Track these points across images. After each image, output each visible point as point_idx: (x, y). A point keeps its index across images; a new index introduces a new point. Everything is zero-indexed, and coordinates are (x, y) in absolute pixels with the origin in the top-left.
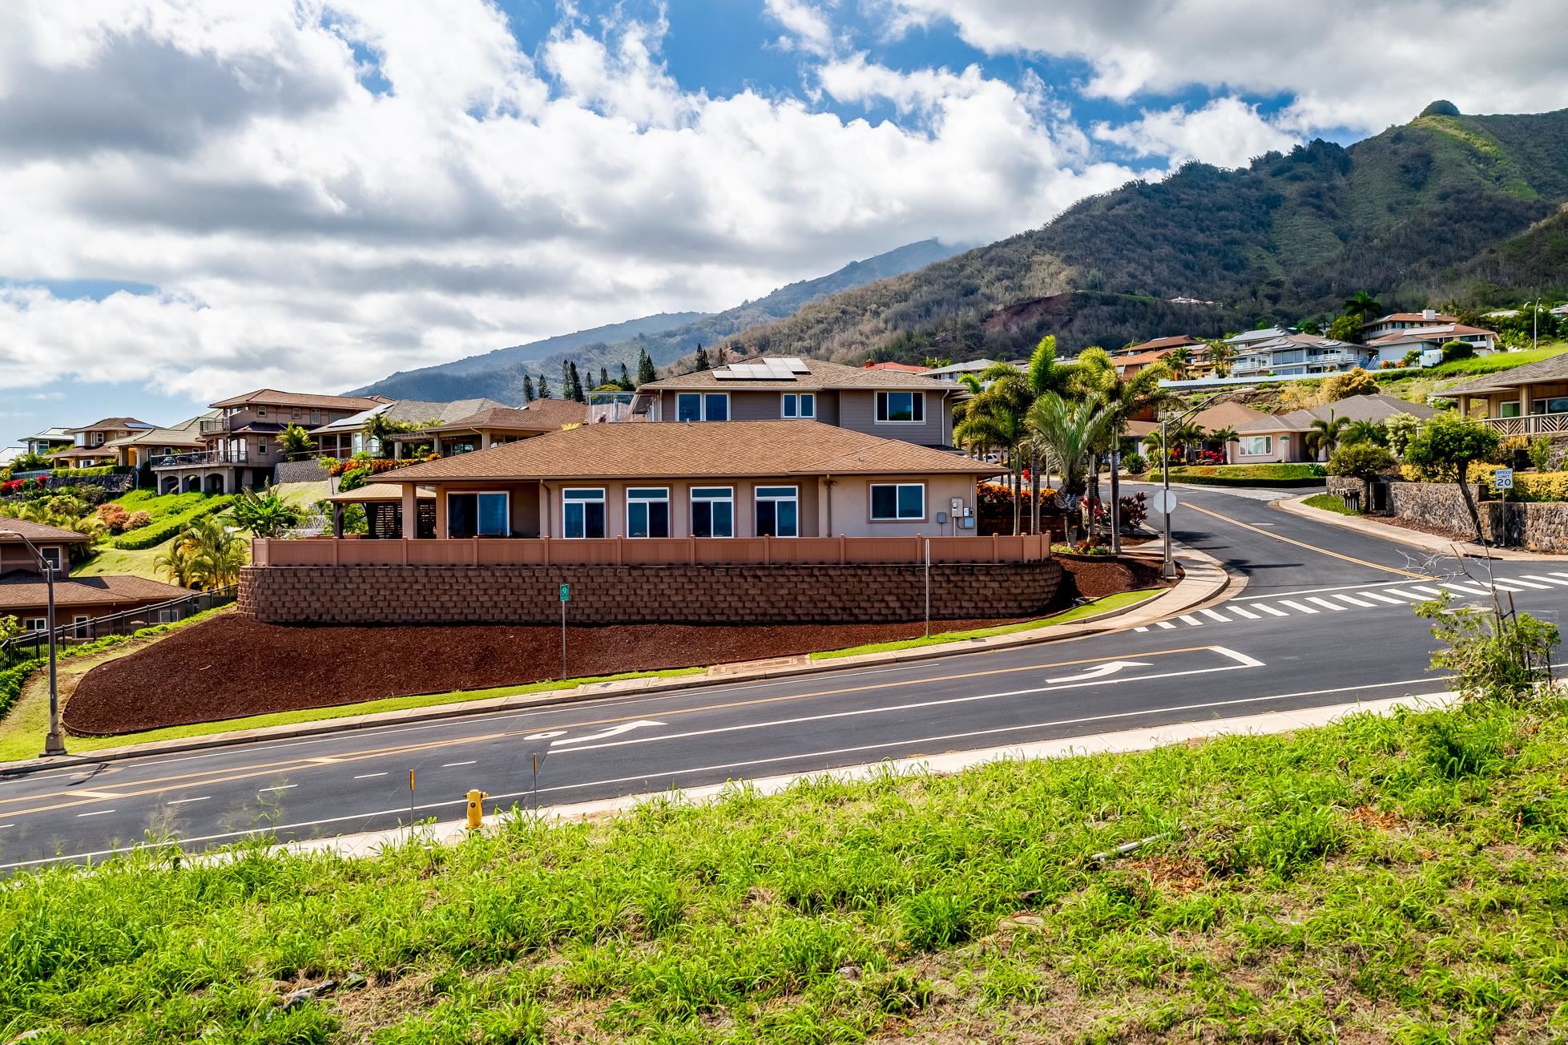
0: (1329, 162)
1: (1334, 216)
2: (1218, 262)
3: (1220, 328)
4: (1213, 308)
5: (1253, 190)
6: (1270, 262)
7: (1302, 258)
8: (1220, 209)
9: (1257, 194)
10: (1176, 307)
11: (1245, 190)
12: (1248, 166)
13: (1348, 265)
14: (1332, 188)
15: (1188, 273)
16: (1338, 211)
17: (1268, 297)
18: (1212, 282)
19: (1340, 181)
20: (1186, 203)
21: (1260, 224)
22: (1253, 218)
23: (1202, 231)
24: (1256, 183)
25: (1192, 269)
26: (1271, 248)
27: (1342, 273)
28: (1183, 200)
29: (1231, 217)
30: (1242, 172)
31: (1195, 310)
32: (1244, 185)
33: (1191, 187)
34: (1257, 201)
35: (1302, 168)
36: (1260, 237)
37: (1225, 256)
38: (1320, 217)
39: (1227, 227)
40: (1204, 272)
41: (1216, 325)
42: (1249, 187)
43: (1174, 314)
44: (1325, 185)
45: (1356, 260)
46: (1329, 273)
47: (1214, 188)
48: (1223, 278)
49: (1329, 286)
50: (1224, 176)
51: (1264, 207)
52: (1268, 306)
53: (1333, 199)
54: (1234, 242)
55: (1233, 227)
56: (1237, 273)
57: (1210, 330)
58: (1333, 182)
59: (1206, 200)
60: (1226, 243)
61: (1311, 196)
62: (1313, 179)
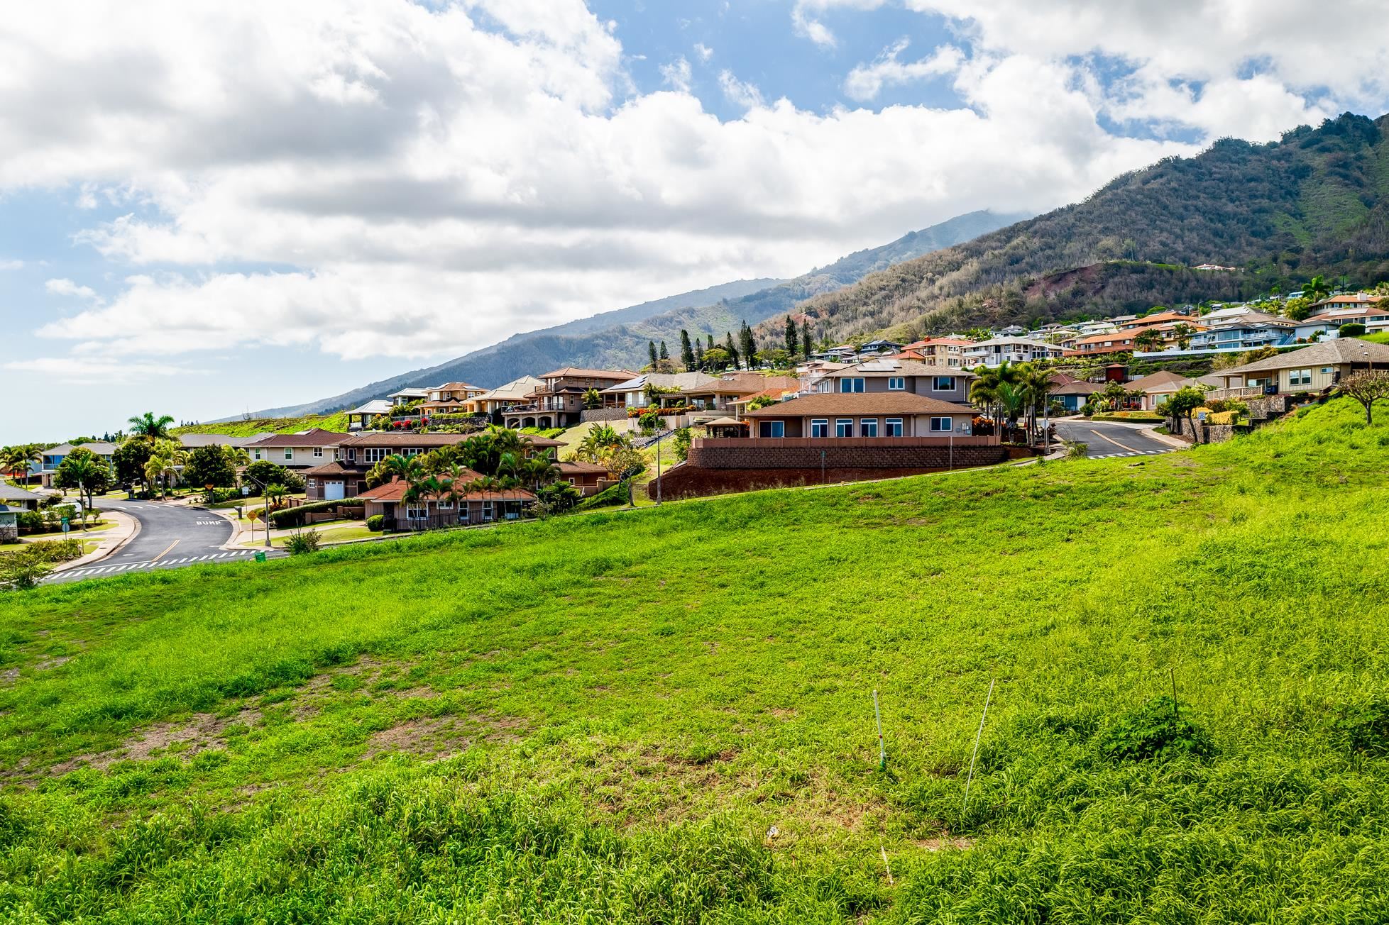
0: (1358, 133)
1: (1359, 183)
2: (1246, 229)
3: (1240, 292)
4: (1235, 274)
5: (1283, 162)
6: (1296, 227)
7: (1326, 224)
8: (1250, 180)
9: (1286, 165)
10: (1200, 275)
11: (1275, 162)
12: (1279, 139)
13: (1366, 231)
14: (1359, 158)
15: (1217, 240)
16: (1364, 179)
17: (1288, 262)
18: (1240, 248)
19: (1367, 151)
20: (1218, 176)
21: (1289, 193)
22: (1282, 188)
23: (1232, 201)
24: (1286, 156)
25: (1222, 237)
26: (1299, 215)
27: (1359, 239)
28: (1215, 173)
29: (1260, 188)
30: (1273, 145)
31: (1217, 276)
32: (1273, 158)
33: (1223, 161)
34: (1286, 172)
35: (1329, 141)
36: (1288, 205)
37: (1254, 223)
38: (1346, 185)
39: (1256, 197)
40: (1232, 239)
41: (1236, 289)
42: (1279, 160)
43: (1198, 280)
44: (1353, 155)
45: (1374, 226)
46: (1346, 240)
47: (1245, 161)
48: (1250, 244)
49: (1347, 251)
50: (1256, 150)
51: (1293, 178)
52: (1287, 271)
53: (1360, 168)
54: (1261, 210)
55: (1262, 196)
56: (1264, 239)
57: (1230, 294)
58: (1361, 153)
59: (1236, 173)
60: (1254, 212)
61: (1339, 166)
62: (1341, 149)
